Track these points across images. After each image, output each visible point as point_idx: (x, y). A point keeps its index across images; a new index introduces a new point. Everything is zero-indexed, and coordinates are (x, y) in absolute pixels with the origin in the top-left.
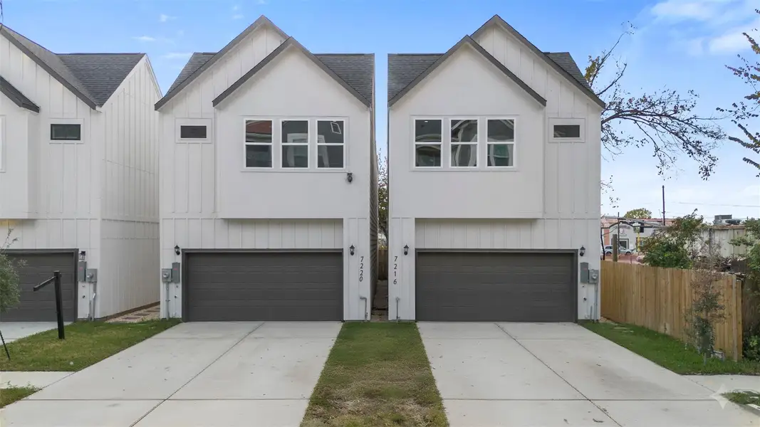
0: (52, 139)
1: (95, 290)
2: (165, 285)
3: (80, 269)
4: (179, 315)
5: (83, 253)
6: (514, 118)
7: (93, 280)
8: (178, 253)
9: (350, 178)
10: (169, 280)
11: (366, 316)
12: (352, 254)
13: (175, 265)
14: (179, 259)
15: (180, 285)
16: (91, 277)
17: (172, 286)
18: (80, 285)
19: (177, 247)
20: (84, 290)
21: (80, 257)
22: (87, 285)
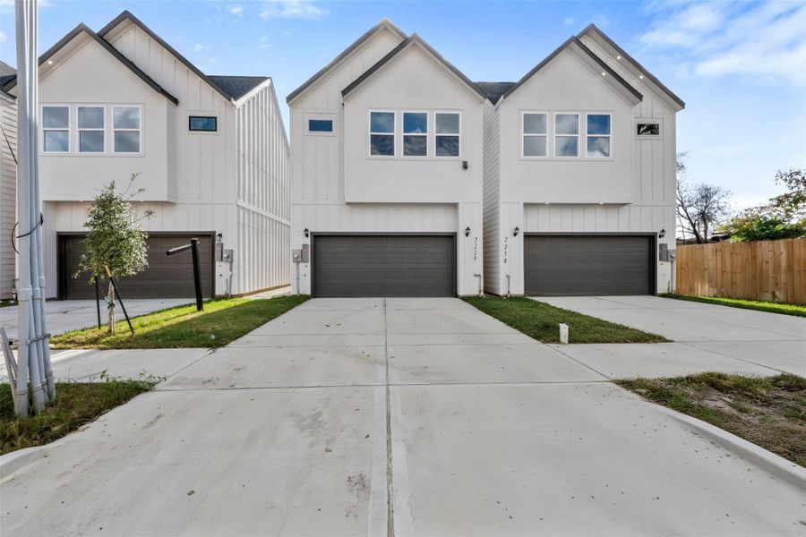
0: (190, 129)
1: (231, 269)
2: (295, 264)
3: (217, 249)
4: (308, 292)
5: (220, 235)
6: (611, 114)
7: (230, 259)
8: (307, 236)
9: (465, 166)
10: (300, 259)
11: (480, 292)
12: (467, 235)
13: (305, 246)
14: (308, 241)
15: (309, 264)
16: (228, 257)
17: (301, 265)
18: (217, 264)
19: (306, 230)
20: (221, 268)
21: (217, 238)
22: (223, 264)
